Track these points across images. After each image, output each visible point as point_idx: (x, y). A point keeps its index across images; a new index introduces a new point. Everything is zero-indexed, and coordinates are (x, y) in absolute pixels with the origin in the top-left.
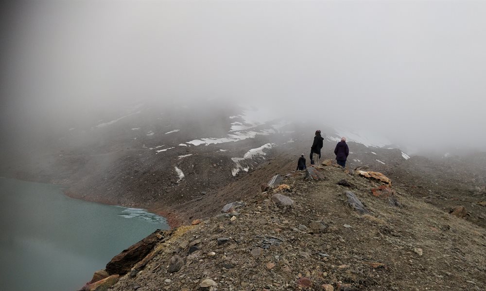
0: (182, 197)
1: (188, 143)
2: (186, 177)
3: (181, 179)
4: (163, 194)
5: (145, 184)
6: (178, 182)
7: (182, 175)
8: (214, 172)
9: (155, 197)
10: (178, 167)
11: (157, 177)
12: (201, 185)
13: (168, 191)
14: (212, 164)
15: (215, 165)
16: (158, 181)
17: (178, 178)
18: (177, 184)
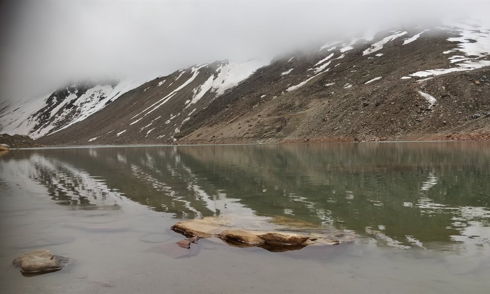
0: (445, 124)
1: (411, 75)
2: (439, 101)
3: (433, 104)
4: (415, 124)
5: (384, 115)
6: (429, 108)
7: (432, 100)
8: (480, 90)
9: (404, 129)
10: (423, 90)
11: (399, 105)
12: (466, 107)
13: (421, 119)
14: (473, 81)
15: (478, 82)
16: (402, 109)
17: (428, 103)
18: (430, 110)
